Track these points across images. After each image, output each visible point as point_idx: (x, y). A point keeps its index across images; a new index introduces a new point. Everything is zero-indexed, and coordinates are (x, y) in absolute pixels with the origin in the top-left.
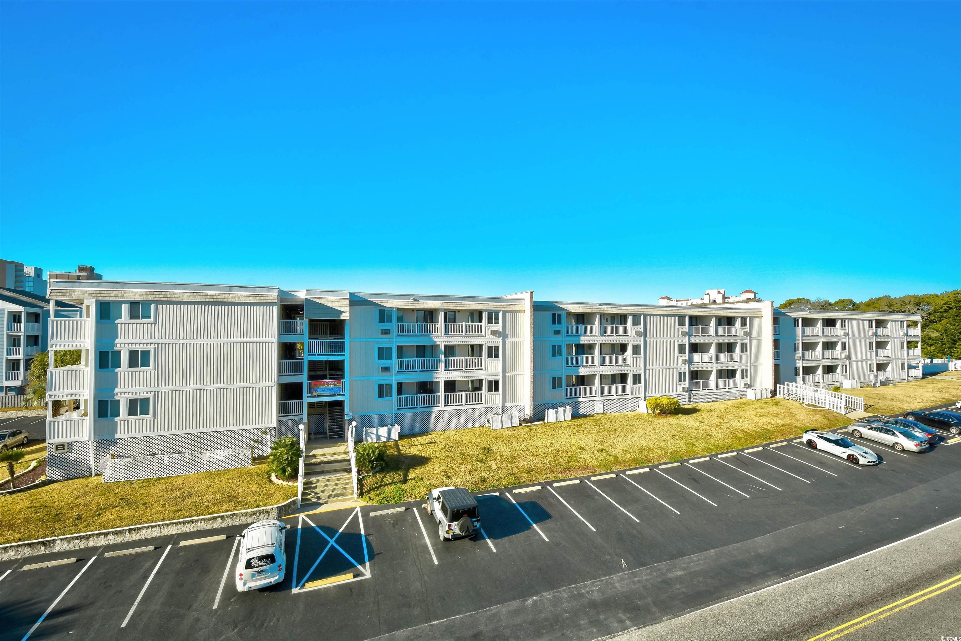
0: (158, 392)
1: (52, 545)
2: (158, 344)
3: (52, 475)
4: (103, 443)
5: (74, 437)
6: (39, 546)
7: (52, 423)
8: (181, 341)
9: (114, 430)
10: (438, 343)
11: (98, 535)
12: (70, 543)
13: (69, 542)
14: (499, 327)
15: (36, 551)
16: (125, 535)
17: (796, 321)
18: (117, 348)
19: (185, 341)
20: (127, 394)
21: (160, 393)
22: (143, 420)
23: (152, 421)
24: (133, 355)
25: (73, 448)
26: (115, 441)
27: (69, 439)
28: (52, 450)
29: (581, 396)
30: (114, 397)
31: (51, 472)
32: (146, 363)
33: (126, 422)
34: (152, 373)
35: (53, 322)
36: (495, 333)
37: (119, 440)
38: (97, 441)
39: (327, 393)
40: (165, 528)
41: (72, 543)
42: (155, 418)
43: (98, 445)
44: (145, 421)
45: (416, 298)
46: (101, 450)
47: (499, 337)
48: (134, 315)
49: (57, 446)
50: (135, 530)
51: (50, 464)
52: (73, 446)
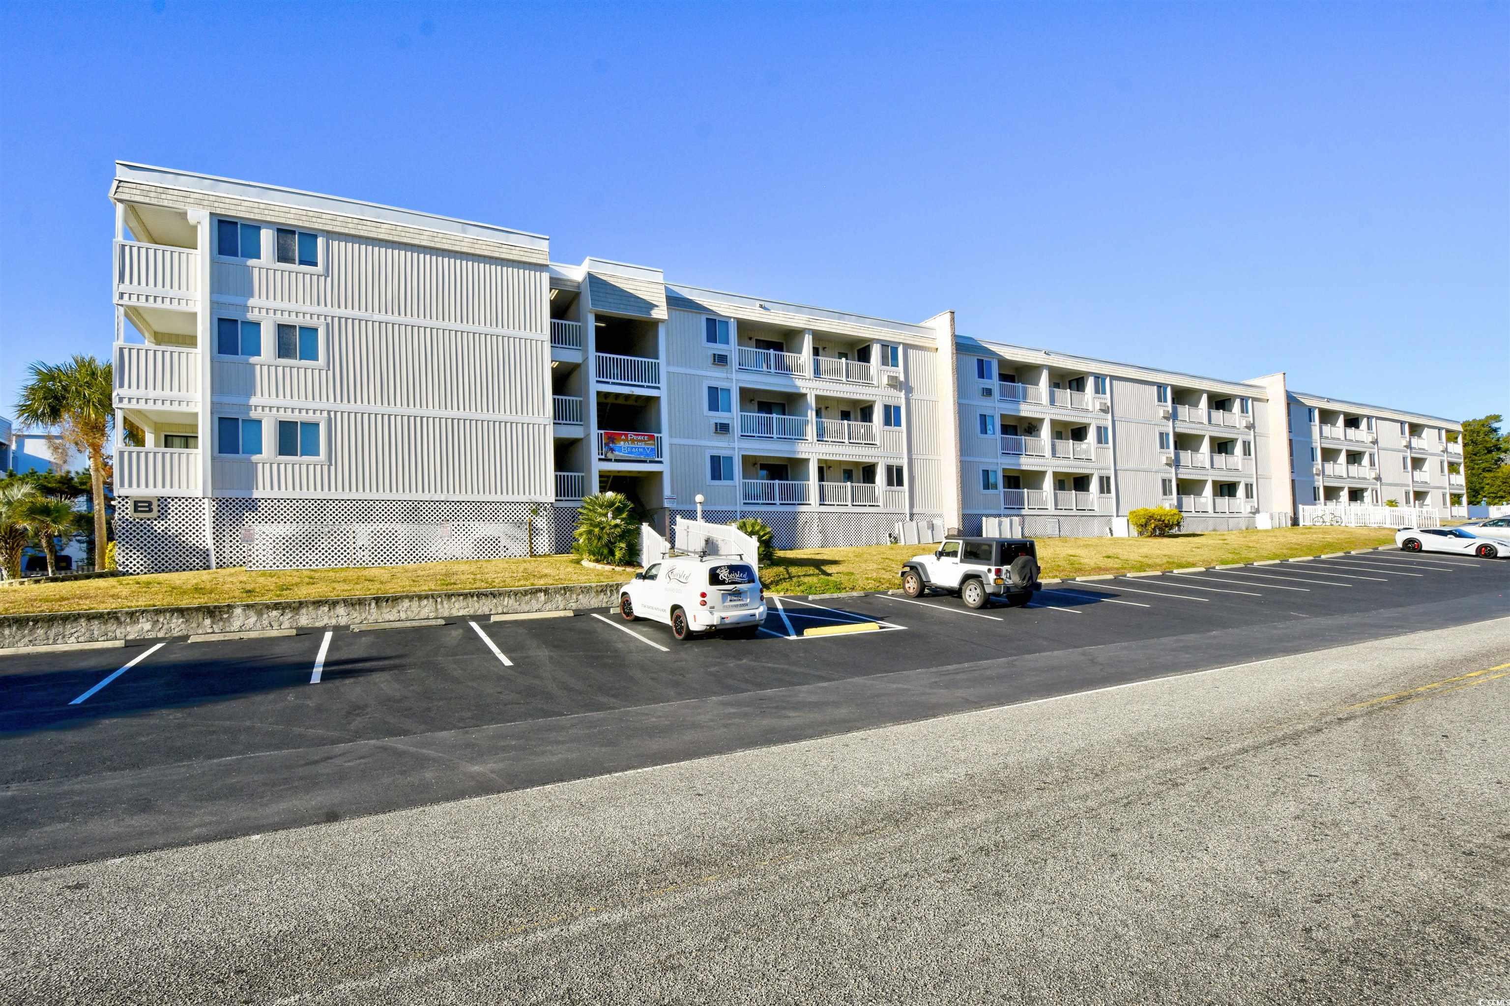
0: (336, 412)
1: (225, 616)
2: (333, 317)
3: (127, 562)
4: (230, 506)
5: (172, 487)
6: (201, 616)
7: (126, 454)
8: (377, 317)
9: (250, 481)
10: (803, 391)
11: (318, 604)
12: (262, 615)
13: (260, 614)
14: (899, 372)
15: (194, 625)
16: (370, 609)
17: (1310, 410)
18: (252, 316)
19: (382, 317)
20: (274, 410)
21: (339, 414)
22: (308, 465)
23: (326, 468)
24: (284, 331)
25: (169, 511)
26: (253, 504)
27: (160, 492)
28: (127, 511)
29: (1026, 506)
30: (248, 414)
31: (127, 557)
32: (310, 353)
33: (275, 467)
34: (324, 373)
35: (123, 246)
36: (894, 383)
37: (263, 501)
38: (217, 501)
39: (632, 457)
40: (445, 602)
41: (265, 616)
42: (331, 464)
43: (220, 509)
44: (311, 468)
45: (767, 305)
46: (227, 519)
47: (900, 390)
48: (283, 256)
49: (136, 503)
50: (387, 601)
51: (123, 540)
52: (170, 506)
